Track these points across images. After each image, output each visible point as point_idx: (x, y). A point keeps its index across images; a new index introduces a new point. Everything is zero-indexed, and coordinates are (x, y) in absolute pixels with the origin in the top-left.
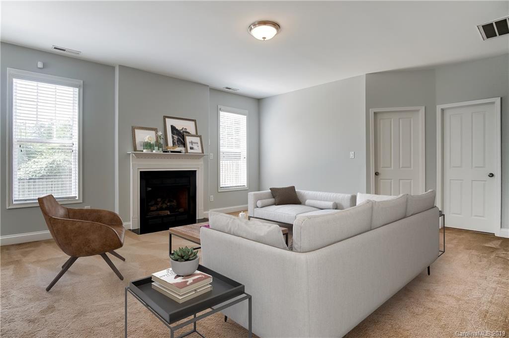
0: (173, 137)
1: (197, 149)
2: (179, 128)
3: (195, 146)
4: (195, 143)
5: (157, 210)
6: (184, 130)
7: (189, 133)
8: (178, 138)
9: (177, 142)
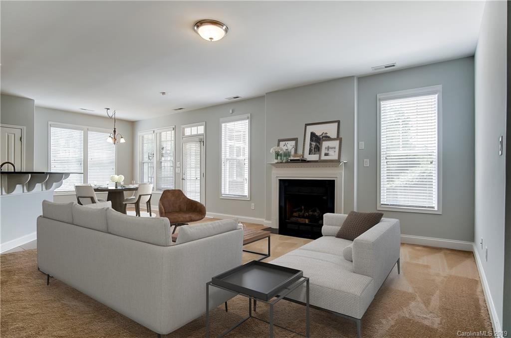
0: (311, 144)
1: (333, 156)
2: (318, 134)
3: (331, 152)
4: (332, 148)
5: (299, 217)
6: (323, 135)
7: (329, 137)
8: (316, 145)
9: (315, 148)
